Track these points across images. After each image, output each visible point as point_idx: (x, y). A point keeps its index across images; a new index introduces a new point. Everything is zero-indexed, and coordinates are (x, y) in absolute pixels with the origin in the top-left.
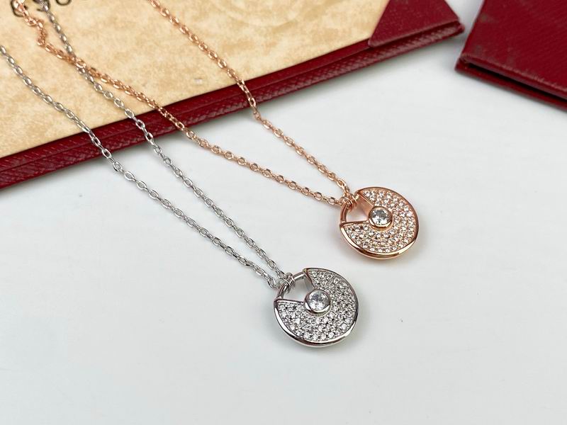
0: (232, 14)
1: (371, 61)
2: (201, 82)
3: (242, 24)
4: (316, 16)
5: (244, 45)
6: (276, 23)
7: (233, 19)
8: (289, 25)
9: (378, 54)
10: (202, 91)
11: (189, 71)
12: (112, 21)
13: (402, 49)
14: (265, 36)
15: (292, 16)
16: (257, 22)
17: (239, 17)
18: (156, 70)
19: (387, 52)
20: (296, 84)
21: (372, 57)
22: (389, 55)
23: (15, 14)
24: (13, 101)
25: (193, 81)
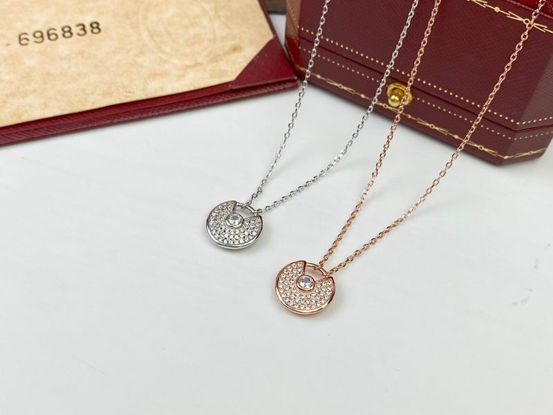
0: (160, 55)
1: (231, 98)
2: (130, 94)
3: (166, 61)
4: (216, 61)
5: (164, 74)
6: (188, 63)
7: (160, 58)
8: (197, 64)
9: (237, 94)
10: (129, 100)
11: (124, 87)
12: (82, 53)
13: (254, 93)
14: (179, 70)
15: (200, 59)
16: (176, 61)
17: (165, 57)
18: (102, 85)
19: (243, 93)
20: (176, 107)
21: (232, 96)
22: (244, 96)
23: (20, 43)
24: (6, 96)
25: (125, 94)
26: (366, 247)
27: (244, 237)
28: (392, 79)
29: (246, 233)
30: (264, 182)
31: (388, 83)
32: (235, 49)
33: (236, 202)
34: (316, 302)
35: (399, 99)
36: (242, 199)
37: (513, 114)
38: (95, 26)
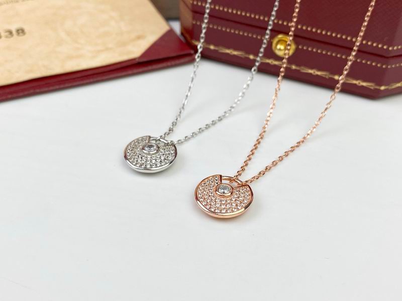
26: (275, 164)
27: (161, 161)
28: (275, 32)
29: (163, 158)
30: (174, 124)
31: (272, 38)
32: (139, 38)
33: (150, 137)
34: (237, 205)
35: (284, 47)
36: (156, 135)
37: (385, 40)
38: (21, 31)
